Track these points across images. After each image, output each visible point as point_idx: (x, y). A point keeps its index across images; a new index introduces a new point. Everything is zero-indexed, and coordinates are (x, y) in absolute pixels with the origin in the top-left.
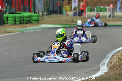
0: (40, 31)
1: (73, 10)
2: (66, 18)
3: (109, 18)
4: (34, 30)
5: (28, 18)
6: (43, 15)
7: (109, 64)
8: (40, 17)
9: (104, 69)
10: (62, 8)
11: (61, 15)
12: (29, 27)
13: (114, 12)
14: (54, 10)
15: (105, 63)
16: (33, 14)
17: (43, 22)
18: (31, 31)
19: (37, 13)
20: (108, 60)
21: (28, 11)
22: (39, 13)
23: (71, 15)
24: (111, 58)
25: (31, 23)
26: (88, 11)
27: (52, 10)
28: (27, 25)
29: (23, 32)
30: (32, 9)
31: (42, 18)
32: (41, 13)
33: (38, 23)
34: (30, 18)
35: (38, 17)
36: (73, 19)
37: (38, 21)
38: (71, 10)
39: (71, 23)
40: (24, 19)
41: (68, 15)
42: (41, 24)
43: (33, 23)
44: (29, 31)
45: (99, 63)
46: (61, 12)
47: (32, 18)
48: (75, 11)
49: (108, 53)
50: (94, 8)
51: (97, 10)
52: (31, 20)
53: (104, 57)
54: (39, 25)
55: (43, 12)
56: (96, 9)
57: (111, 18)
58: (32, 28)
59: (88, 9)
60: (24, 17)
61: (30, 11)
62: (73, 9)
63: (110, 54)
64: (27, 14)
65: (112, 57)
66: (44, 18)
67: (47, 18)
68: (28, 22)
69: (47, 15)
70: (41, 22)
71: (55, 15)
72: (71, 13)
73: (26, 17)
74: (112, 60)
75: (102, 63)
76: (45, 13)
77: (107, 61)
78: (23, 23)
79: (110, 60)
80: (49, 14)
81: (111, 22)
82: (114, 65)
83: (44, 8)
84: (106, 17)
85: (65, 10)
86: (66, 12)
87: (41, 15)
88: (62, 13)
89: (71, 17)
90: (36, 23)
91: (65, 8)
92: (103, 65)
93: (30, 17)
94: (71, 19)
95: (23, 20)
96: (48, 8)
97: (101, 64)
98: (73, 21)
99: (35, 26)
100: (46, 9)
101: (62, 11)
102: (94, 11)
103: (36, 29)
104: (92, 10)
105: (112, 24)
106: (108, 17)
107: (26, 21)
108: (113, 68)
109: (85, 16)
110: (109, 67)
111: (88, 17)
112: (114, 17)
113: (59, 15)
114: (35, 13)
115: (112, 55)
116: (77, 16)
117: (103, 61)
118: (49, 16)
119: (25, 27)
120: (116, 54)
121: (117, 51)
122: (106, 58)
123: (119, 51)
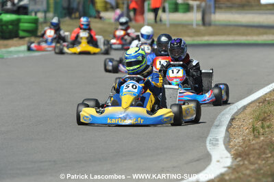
6: (45, 19)
15: (217, 140)
20: (223, 129)
23: (109, 19)
26: (149, 10)
35: (35, 23)
44: (16, 56)
45: (203, 138)
47: (21, 24)
55: (45, 12)
56: (166, 5)
57: (202, 28)
59: (149, 5)
63: (223, 114)
74: (231, 130)
75: (209, 138)
76: (51, 15)
79: (227, 130)
81: (204, 35)
90: (30, 37)
92: (215, 145)
97: (208, 142)
100: (52, 6)
105: (208, 40)
106: (195, 26)
111: (148, 23)
112: (209, 24)
115: (228, 117)
117: (210, 135)
120: (240, 116)
121: (239, 108)
122: (218, 126)
123: (245, 108)
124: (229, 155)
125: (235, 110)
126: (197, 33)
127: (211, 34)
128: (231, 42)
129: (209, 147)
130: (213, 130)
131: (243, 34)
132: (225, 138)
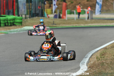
0: (23, 33)
1: (54, 13)
2: (47, 20)
3: (88, 20)
4: (17, 32)
5: (12, 20)
6: (26, 18)
7: (89, 64)
8: (23, 20)
9: (84, 68)
10: (43, 11)
11: (42, 17)
12: (13, 29)
13: (92, 14)
14: (36, 12)
15: (84, 62)
16: (16, 17)
17: (26, 24)
18: (15, 33)
19: (21, 16)
20: (88, 59)
21: (12, 14)
22: (22, 16)
24: (90, 58)
25: (15, 25)
26: (68, 13)
27: (34, 13)
28: (11, 27)
29: (8, 34)
30: (16, 12)
31: (25, 20)
32: (24, 16)
33: (22, 25)
34: (14, 21)
35: (22, 19)
36: (54, 22)
37: (21, 24)
38: (52, 13)
39: (52, 25)
40: (9, 21)
41: (49, 17)
42: (24, 27)
43: (17, 25)
44: (13, 33)
45: (79, 62)
46: (42, 15)
47: (15, 20)
48: (55, 14)
49: (87, 53)
50: (73, 11)
51: (76, 13)
52: (15, 22)
53: (83, 57)
54: (22, 27)
55: (26, 15)
56: (75, 11)
57: (89, 20)
58: (16, 30)
59: (67, 11)
60: (8, 20)
61: (14, 14)
62: (53, 11)
63: (89, 54)
64: (11, 17)
65: (91, 56)
66: (27, 21)
67: (30, 20)
68: (12, 24)
69: (29, 18)
70: (24, 24)
71: (37, 17)
72: (52, 16)
73: (10, 20)
74: (91, 59)
75: (82, 62)
76: (28, 16)
77: (86, 60)
78: (8, 26)
79: (89, 59)
80: (31, 17)
81: (89, 23)
82: (93, 64)
83: (27, 11)
84: (85, 19)
85: (47, 12)
86: (47, 15)
87: (24, 18)
88: (44, 15)
89: (52, 19)
90: (19, 25)
91: (47, 11)
92: (83, 64)
93: (14, 19)
94: (52, 21)
95: (8, 23)
96: (31, 11)
98: (54, 23)
99: (19, 28)
100: (28, 12)
101: (43, 13)
102: (74, 13)
103: (19, 31)
104: (71, 13)
105: (90, 25)
106: (86, 20)
107: (11, 23)
108: (92, 67)
109: (65, 18)
110: (89, 66)
111: (67, 19)
112: (92, 19)
113: (40, 18)
114: (18, 16)
115: (91, 54)
116: (58, 19)
118: (32, 18)
119: (9, 29)
120: (95, 54)
121: (96, 51)
122: (86, 58)
123: (98, 51)
124: (87, 67)
125: (94, 52)
126: (86, 23)
127: (92, 23)
128: (99, 26)
129: (80, 65)
130: (84, 59)
131: (105, 23)
132: (88, 62)
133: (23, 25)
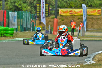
14: (27, 27)
25: (6, 36)
34: (4, 32)
35: (13, 31)
68: (2, 35)
70: (16, 36)
133: (14, 37)
